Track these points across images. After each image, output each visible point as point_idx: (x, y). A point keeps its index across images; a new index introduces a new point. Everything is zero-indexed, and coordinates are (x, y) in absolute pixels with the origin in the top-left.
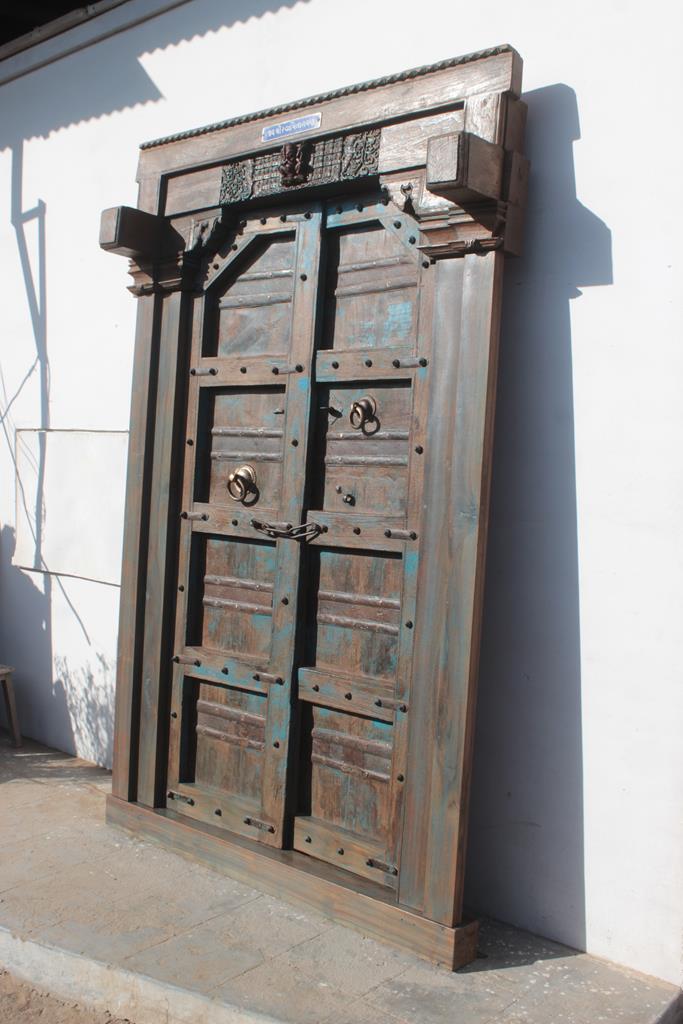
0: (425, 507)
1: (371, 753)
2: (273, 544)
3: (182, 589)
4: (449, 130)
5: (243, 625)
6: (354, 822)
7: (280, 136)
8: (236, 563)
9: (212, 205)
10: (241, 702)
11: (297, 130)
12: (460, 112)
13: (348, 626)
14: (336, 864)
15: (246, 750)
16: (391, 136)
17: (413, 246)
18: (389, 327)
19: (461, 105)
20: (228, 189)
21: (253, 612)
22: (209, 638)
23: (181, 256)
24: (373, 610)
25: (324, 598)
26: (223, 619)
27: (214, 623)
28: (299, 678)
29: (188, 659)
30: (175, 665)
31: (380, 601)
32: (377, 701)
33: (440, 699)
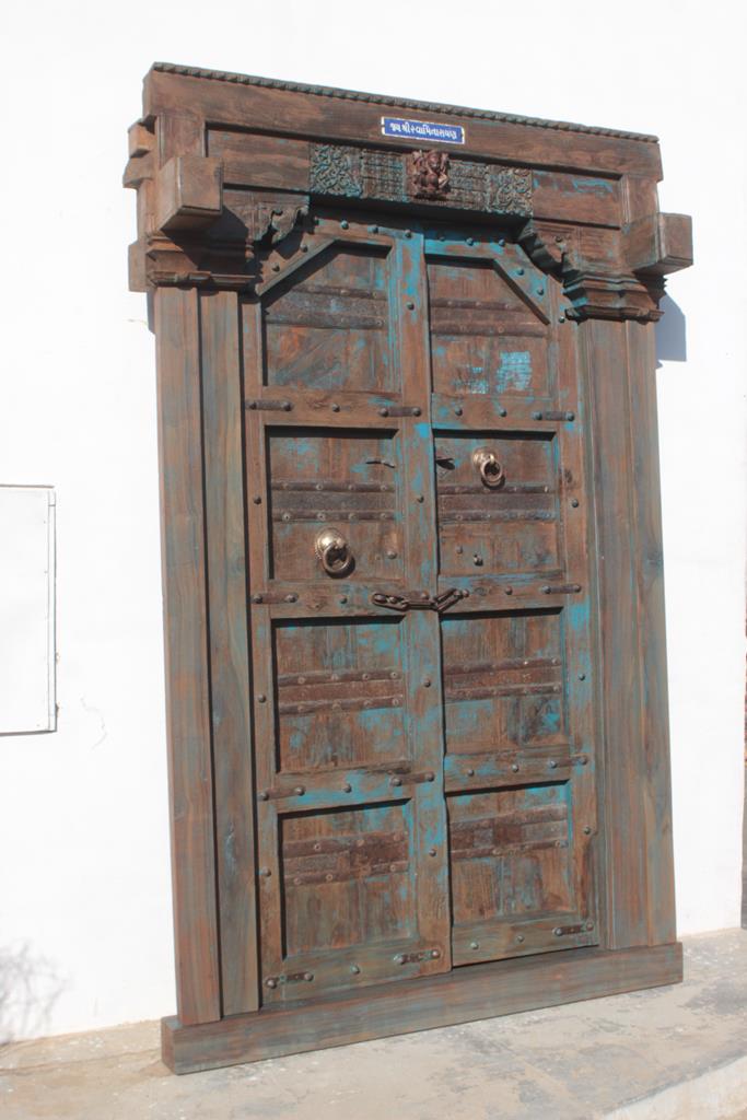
1: (532, 823)
2: (396, 620)
3: (263, 699)
4: (603, 197)
5: (346, 727)
6: (513, 905)
7: (408, 134)
8: (328, 652)
9: (297, 189)
10: (353, 823)
11: (433, 136)
12: (613, 182)
13: (487, 695)
14: (518, 954)
15: (366, 880)
16: (544, 182)
17: (541, 297)
18: (504, 375)
19: (617, 177)
20: (322, 176)
21: (361, 707)
22: (292, 757)
23: (248, 246)
24: (517, 673)
25: (453, 672)
26: (313, 727)
27: (299, 735)
28: (445, 768)
29: (283, 790)
30: (261, 804)
31: (525, 662)
32: (553, 763)
33: (646, 736)
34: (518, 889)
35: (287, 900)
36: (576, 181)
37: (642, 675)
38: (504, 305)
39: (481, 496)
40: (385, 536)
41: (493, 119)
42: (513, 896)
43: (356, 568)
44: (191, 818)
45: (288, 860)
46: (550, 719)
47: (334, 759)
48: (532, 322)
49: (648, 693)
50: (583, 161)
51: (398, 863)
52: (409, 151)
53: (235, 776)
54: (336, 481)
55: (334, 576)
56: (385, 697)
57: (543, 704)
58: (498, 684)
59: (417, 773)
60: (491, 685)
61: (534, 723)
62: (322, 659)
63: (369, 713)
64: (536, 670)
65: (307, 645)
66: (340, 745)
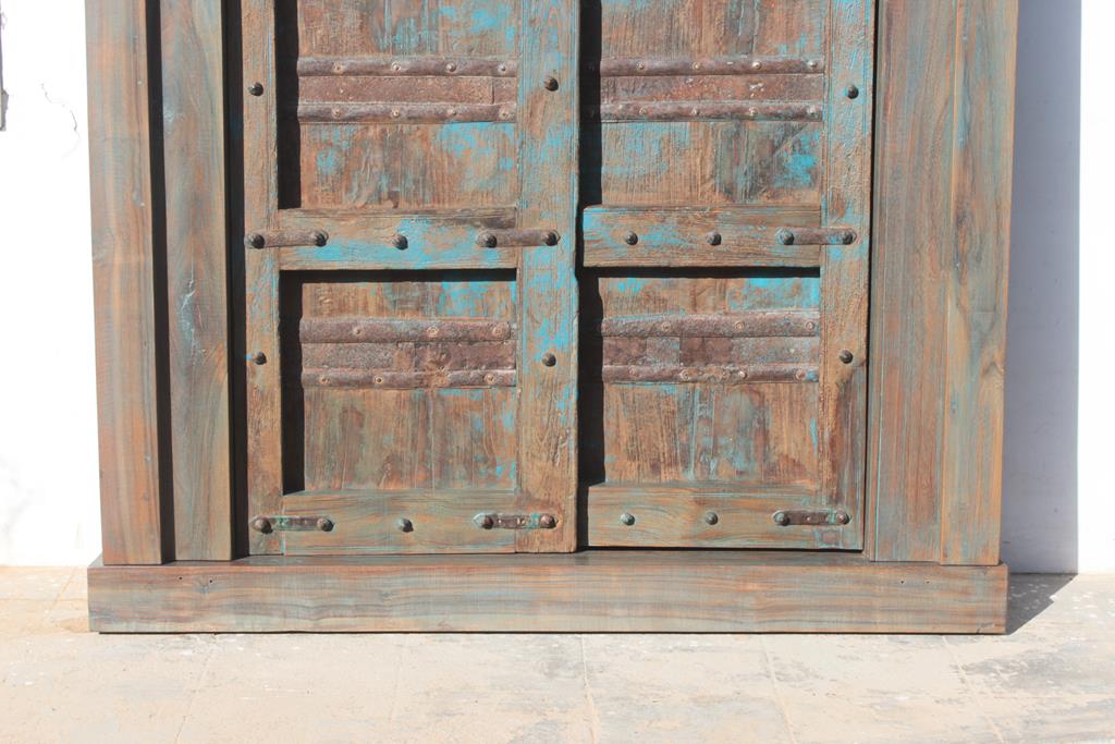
1: (752, 335)
3: (258, 91)
5: (416, 148)
6: (713, 466)
8: (387, 26)
10: (424, 299)
13: (680, 116)
14: (706, 544)
15: (444, 393)
21: (441, 118)
22: (319, 188)
24: (740, 81)
25: (618, 73)
26: (358, 144)
27: (333, 156)
28: (586, 227)
29: (291, 236)
30: (251, 254)
31: (755, 64)
32: (785, 235)
33: (957, 202)
34: (722, 441)
35: (307, 407)
37: (958, 92)
42: (715, 451)
44: (118, 259)
45: (310, 346)
46: (795, 163)
47: (393, 196)
49: (968, 128)
51: (499, 372)
53: (197, 203)
56: (486, 105)
57: (785, 137)
58: (701, 97)
59: (525, 229)
60: (687, 98)
61: (768, 167)
62: (376, 37)
63: (456, 127)
64: (773, 77)
65: (350, 11)
66: (404, 175)
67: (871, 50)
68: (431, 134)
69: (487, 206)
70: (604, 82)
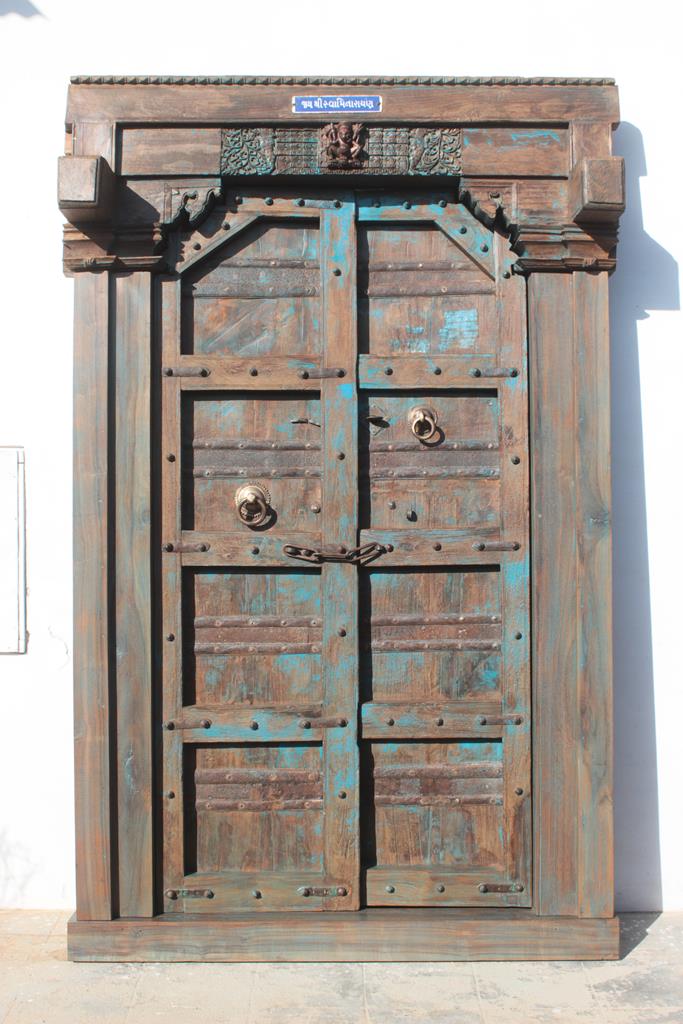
0: (540, 516)
1: (463, 777)
2: (317, 571)
3: (172, 638)
4: (547, 147)
5: (263, 669)
6: (441, 855)
7: (321, 110)
8: (247, 599)
9: (206, 173)
10: (268, 758)
11: (348, 108)
12: (562, 131)
13: (418, 649)
14: (438, 904)
15: (280, 813)
16: (475, 139)
17: (485, 254)
18: (447, 333)
19: (564, 126)
20: (232, 158)
21: (278, 652)
22: (207, 693)
23: (157, 229)
24: (452, 628)
25: (381, 624)
26: (229, 667)
27: (215, 673)
28: (363, 715)
29: (189, 722)
30: (166, 733)
31: (461, 618)
32: (481, 720)
33: (582, 701)
34: (446, 841)
35: (199, 822)
36: (513, 134)
37: (579, 637)
38: (450, 264)
39: (418, 454)
40: (310, 492)
41: (416, 83)
42: (442, 846)
43: (278, 521)
44: (89, 739)
45: (201, 786)
46: (487, 676)
47: (250, 697)
48: (477, 280)
49: (586, 657)
50: (520, 113)
51: (313, 801)
52: (322, 125)
53: (135, 706)
54: (258, 441)
55: (254, 528)
56: (304, 644)
57: (480, 660)
58: (430, 638)
59: (327, 718)
60: (422, 638)
61: (470, 678)
62: (240, 605)
63: (287, 657)
64: (471, 626)
65: (225, 591)
66: (256, 685)
67: (528, 611)
68: (272, 660)
69: (305, 703)
70: (373, 629)
